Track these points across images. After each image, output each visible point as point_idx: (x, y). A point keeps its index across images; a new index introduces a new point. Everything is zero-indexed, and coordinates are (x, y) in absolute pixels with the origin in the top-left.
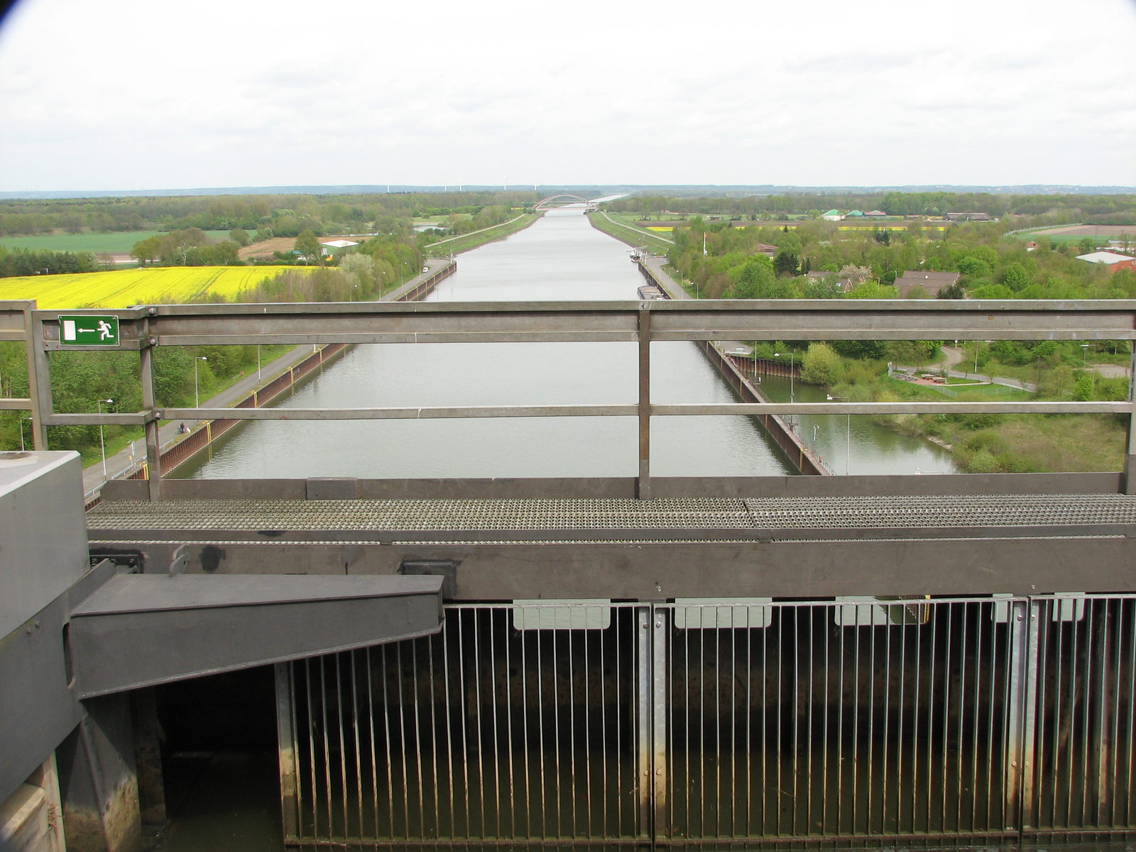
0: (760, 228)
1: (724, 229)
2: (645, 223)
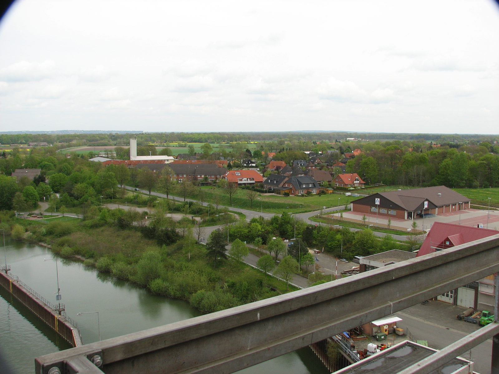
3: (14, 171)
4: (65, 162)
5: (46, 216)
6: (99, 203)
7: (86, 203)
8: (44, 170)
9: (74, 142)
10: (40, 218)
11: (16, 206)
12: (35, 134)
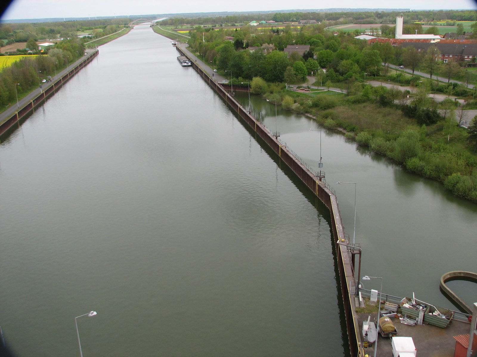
0: (226, 30)
1: (211, 30)
2: (176, 29)
3: (286, 47)
4: (332, 39)
5: (313, 90)
6: (362, 80)
7: (350, 79)
8: (312, 47)
9: (341, 20)
10: (307, 91)
11: (287, 79)
12: (305, 12)
